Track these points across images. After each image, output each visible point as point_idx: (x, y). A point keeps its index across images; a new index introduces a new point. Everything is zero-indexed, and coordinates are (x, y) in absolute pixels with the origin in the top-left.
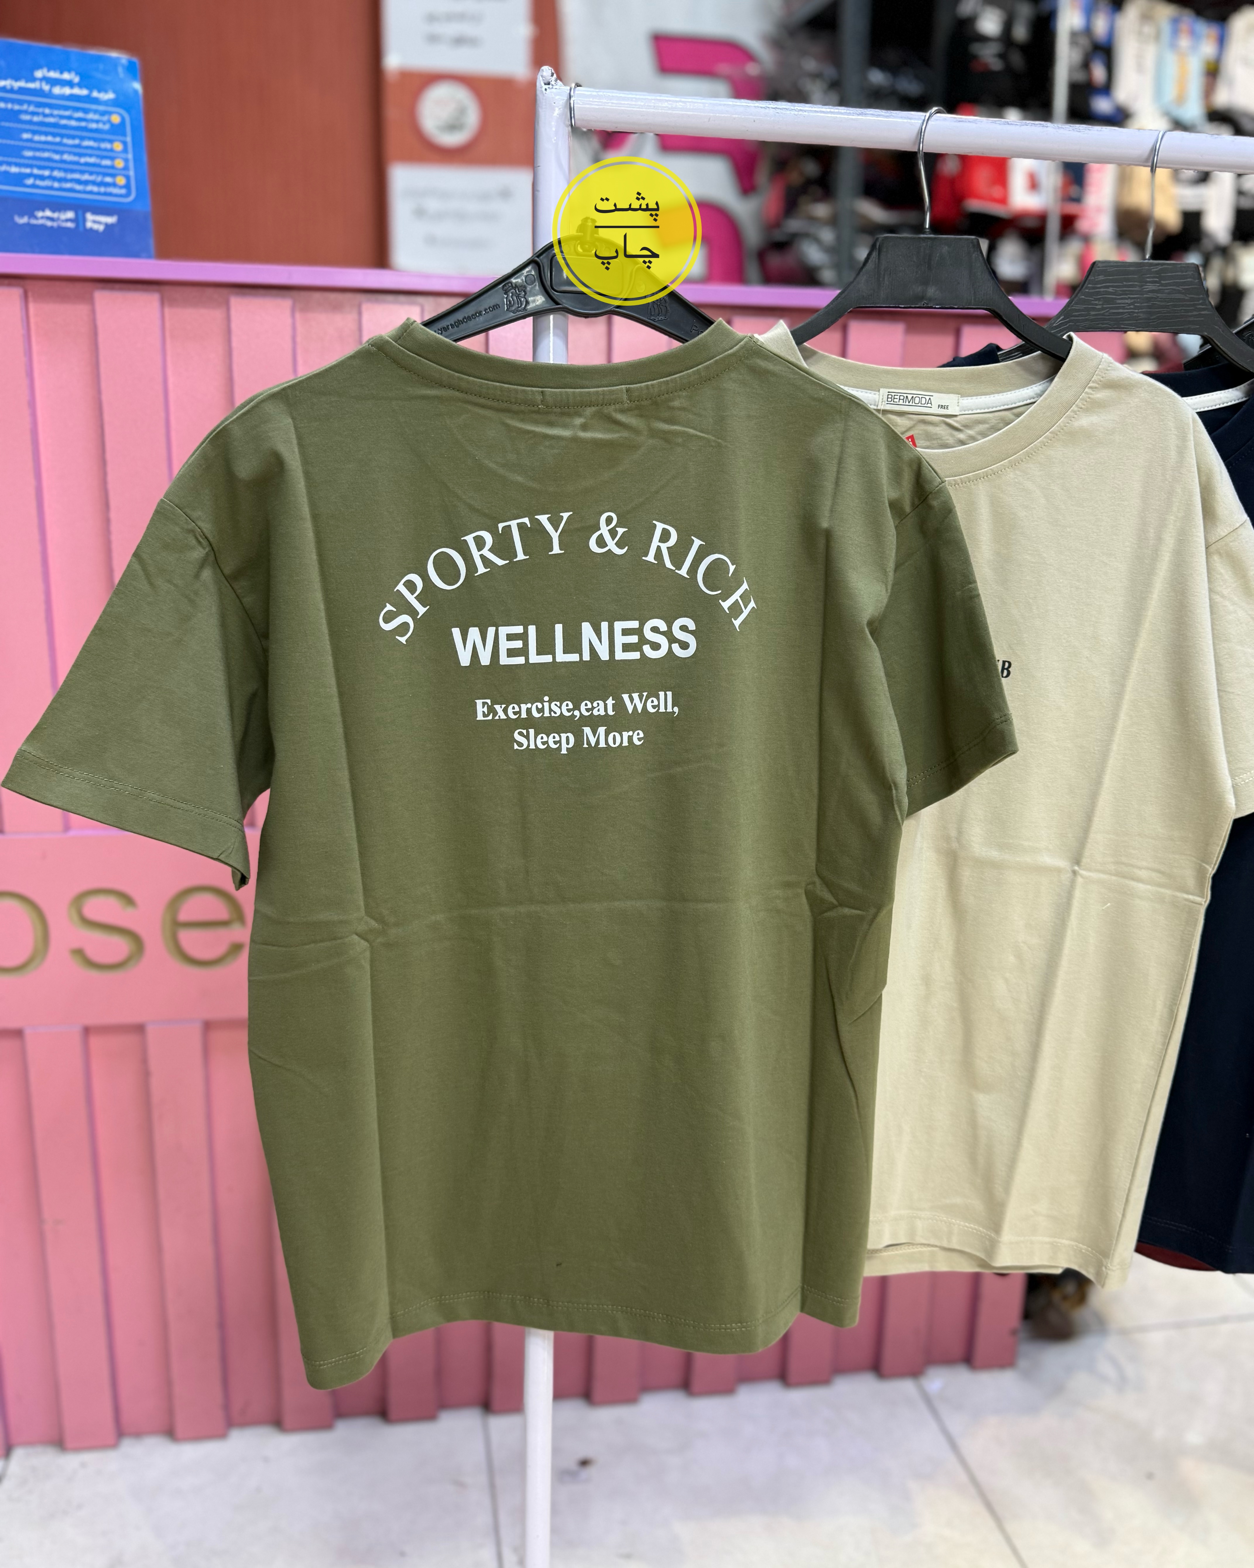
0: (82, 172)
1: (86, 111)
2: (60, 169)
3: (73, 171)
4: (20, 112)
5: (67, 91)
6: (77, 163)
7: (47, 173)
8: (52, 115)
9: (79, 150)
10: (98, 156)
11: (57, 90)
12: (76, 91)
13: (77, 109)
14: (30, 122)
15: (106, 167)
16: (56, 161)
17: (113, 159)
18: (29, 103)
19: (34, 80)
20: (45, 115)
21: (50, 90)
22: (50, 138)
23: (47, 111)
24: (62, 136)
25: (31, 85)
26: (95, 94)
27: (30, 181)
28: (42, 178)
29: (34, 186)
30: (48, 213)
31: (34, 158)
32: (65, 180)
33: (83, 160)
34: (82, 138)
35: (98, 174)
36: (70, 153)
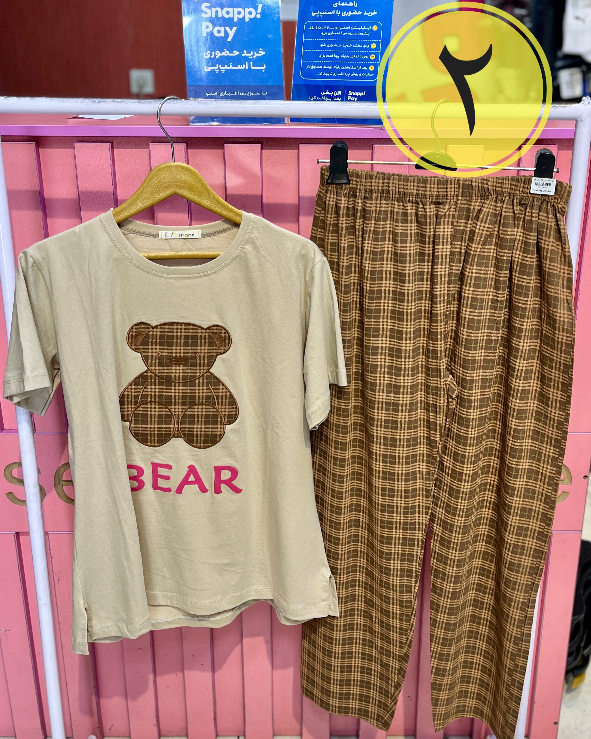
0: (350, 65)
1: (359, 25)
2: (337, 64)
3: (345, 65)
4: (322, 31)
5: (350, 14)
6: (349, 59)
7: (330, 68)
8: (339, 31)
9: (351, 51)
10: (360, 54)
11: (344, 14)
12: (355, 13)
13: (352, 25)
14: (327, 37)
15: (365, 60)
16: (337, 59)
17: (369, 55)
18: (327, 24)
19: (331, 9)
20: (335, 31)
21: (340, 14)
22: (335, 45)
23: (336, 28)
24: (342, 43)
25: (331, 13)
26: (366, 14)
27: (321, 74)
28: (327, 71)
29: (323, 77)
30: (328, 93)
31: (326, 59)
32: (340, 71)
33: (352, 57)
34: (353, 43)
35: (359, 65)
36: (345, 53)
